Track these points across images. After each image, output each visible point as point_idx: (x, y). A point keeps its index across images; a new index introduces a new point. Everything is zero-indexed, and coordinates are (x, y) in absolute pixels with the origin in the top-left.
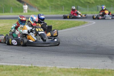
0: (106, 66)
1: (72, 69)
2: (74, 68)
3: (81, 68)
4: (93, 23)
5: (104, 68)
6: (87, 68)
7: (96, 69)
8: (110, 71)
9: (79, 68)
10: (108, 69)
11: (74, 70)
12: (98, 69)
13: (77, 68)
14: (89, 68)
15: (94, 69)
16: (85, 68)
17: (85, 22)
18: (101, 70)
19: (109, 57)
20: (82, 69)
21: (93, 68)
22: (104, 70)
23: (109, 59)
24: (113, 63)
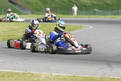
0: (105, 74)
1: (68, 76)
2: (71, 75)
3: (79, 75)
4: (90, 27)
5: (102, 76)
6: (84, 76)
7: (94, 76)
8: (109, 79)
9: (76, 75)
10: (106, 77)
11: (71, 78)
12: (96, 76)
13: (74, 75)
14: (87, 76)
16: (82, 76)
17: (81, 27)
18: (100, 78)
19: (107, 65)
20: (80, 77)
21: (91, 76)
22: (102, 78)
23: (107, 67)
24: (112, 71)
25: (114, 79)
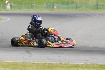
3: (3, 61)
4: (8, 19)
5: (24, 61)
8: (29, 64)
10: (27, 62)
12: (18, 62)
14: (10, 61)
15: (15, 62)
16: (6, 61)
18: (21, 63)
19: (26, 51)
21: (13, 62)
22: (24, 63)
24: (31, 56)
25: (34, 63)
